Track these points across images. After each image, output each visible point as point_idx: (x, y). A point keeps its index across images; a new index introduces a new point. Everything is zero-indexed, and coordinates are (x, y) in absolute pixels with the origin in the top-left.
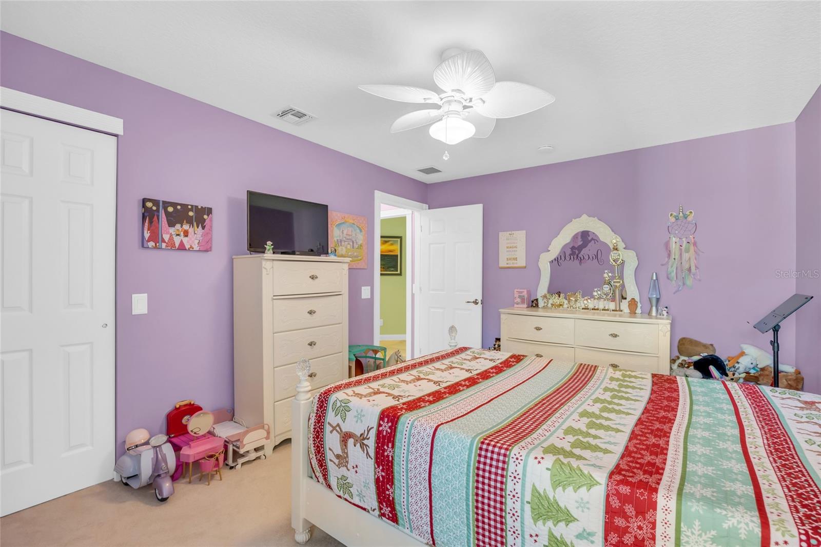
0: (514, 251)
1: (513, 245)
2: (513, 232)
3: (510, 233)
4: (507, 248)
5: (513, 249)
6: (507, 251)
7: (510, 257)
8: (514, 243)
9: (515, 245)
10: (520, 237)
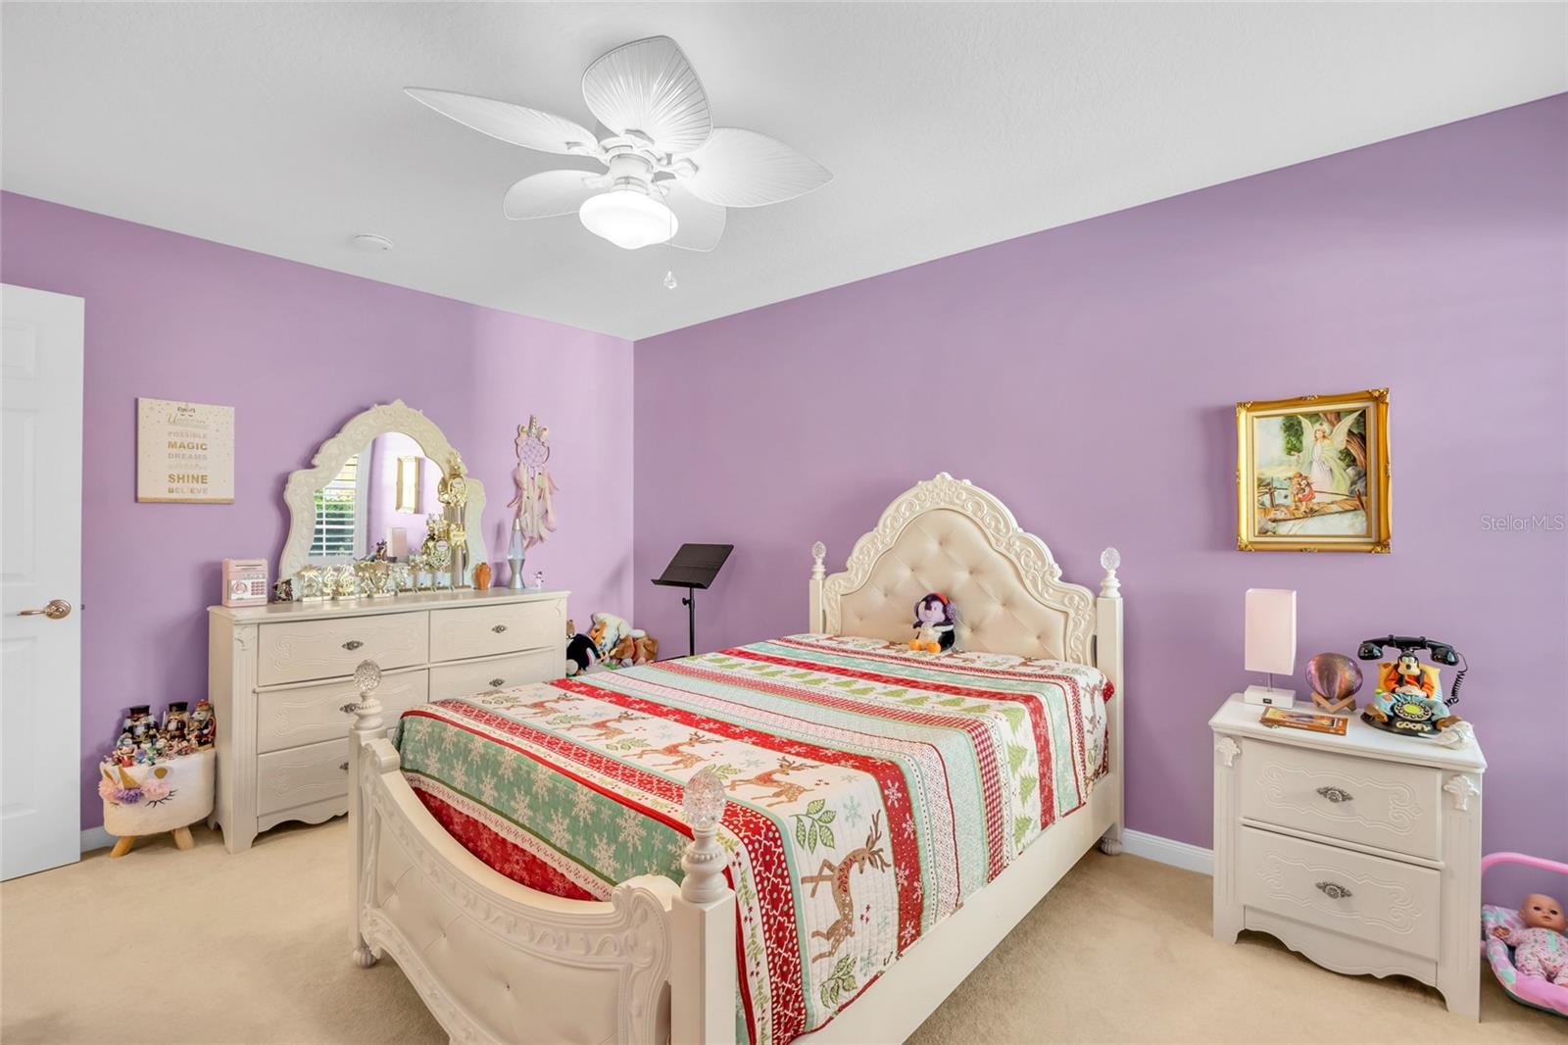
0: (198, 457)
1: (192, 440)
2: (191, 405)
3: (183, 405)
4: (171, 445)
5: (194, 452)
6: (170, 456)
7: (182, 472)
8: (195, 435)
9: (200, 441)
10: (216, 423)
